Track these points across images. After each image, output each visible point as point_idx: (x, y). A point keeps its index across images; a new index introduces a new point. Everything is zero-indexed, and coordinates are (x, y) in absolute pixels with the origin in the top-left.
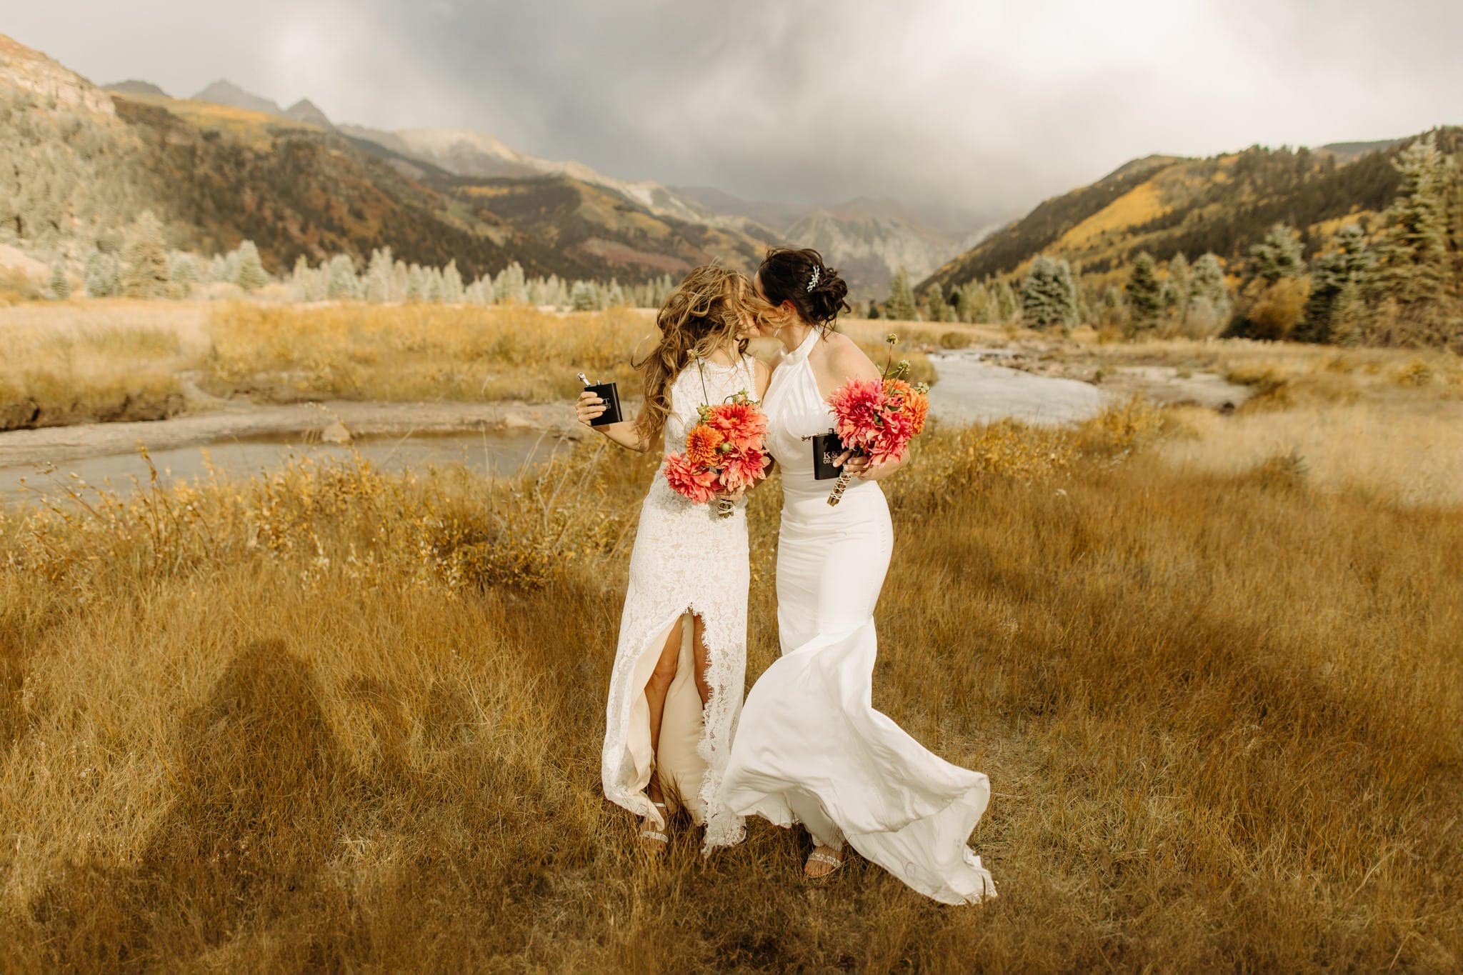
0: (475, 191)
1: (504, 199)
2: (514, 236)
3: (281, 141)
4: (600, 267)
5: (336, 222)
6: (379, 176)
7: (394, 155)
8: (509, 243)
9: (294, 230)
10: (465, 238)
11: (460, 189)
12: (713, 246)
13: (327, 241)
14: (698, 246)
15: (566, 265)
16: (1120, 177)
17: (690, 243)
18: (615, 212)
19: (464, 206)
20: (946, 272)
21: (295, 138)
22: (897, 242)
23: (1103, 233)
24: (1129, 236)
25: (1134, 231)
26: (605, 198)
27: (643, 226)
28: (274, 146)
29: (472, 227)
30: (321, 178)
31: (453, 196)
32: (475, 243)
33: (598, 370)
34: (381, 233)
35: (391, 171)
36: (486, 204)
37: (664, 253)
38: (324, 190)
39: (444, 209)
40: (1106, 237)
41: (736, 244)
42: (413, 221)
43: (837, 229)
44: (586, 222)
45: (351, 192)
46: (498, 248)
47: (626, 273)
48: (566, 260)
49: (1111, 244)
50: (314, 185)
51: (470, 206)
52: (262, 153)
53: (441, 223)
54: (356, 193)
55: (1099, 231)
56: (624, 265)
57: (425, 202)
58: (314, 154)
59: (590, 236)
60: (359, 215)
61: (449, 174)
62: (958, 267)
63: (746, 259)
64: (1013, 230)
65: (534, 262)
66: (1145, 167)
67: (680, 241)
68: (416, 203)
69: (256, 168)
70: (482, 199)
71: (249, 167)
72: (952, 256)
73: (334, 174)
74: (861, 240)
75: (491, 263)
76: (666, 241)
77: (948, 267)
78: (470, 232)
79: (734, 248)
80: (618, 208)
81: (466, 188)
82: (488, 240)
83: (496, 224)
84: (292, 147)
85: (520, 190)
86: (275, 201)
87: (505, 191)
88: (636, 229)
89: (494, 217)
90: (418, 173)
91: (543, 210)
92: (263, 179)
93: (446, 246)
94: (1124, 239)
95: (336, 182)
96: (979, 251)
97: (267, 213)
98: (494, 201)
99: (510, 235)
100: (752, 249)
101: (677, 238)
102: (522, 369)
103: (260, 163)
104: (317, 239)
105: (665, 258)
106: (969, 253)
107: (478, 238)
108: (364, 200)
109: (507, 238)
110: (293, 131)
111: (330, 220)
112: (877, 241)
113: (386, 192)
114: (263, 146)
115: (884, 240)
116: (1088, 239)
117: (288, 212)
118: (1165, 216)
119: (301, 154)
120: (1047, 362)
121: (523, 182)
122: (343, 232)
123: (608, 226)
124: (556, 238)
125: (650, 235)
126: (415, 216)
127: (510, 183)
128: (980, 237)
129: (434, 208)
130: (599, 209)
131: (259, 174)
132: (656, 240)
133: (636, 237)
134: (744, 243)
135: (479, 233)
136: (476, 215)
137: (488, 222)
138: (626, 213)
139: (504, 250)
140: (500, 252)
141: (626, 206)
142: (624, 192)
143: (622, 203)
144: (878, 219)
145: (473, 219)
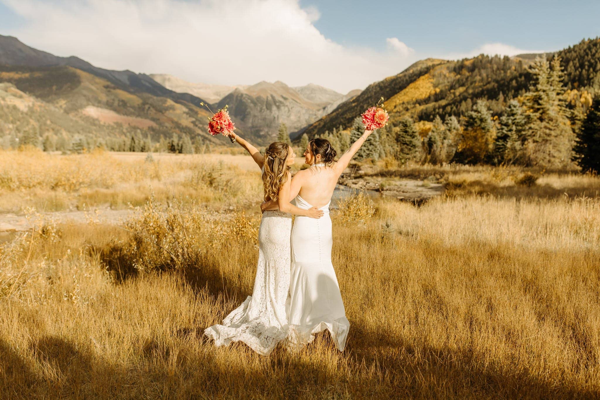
1: (27, 80)
2: (33, 105)
4: (95, 125)
8: (31, 110)
12: (171, 111)
14: (160, 111)
15: (71, 124)
16: (411, 71)
17: (156, 110)
18: (105, 89)
20: (316, 127)
22: (286, 109)
23: (403, 103)
24: (417, 105)
25: (420, 102)
26: (97, 80)
27: (124, 99)
32: (6, 110)
33: (69, 192)
37: (139, 116)
40: (404, 106)
46: (22, 113)
47: (113, 128)
48: (72, 120)
49: (407, 110)
55: (401, 102)
56: (112, 124)
59: (88, 105)
62: (322, 124)
64: (354, 101)
65: (48, 122)
66: (424, 66)
67: (149, 108)
72: (320, 117)
74: (264, 108)
75: (18, 123)
76: (139, 108)
77: (317, 124)
79: (184, 113)
80: (107, 87)
82: (15, 108)
83: (21, 97)
85: (37, 74)
87: (27, 75)
88: (119, 100)
89: (20, 93)
91: (54, 88)
94: (415, 107)
96: (334, 114)
99: (31, 104)
101: (147, 107)
102: (17, 192)
105: (139, 119)
106: (329, 115)
107: (8, 107)
109: (29, 106)
112: (274, 109)
115: (278, 107)
116: (395, 107)
118: (436, 94)
120: (357, 180)
124: (64, 106)
125: (128, 105)
127: (31, 70)
128: (335, 107)
130: (93, 88)
132: (133, 107)
133: (119, 105)
135: (9, 103)
136: (6, 91)
137: (15, 95)
138: (112, 90)
139: (27, 114)
140: (25, 115)
141: (113, 85)
142: (110, 76)
143: (109, 83)
144: (275, 95)
145: (4, 93)
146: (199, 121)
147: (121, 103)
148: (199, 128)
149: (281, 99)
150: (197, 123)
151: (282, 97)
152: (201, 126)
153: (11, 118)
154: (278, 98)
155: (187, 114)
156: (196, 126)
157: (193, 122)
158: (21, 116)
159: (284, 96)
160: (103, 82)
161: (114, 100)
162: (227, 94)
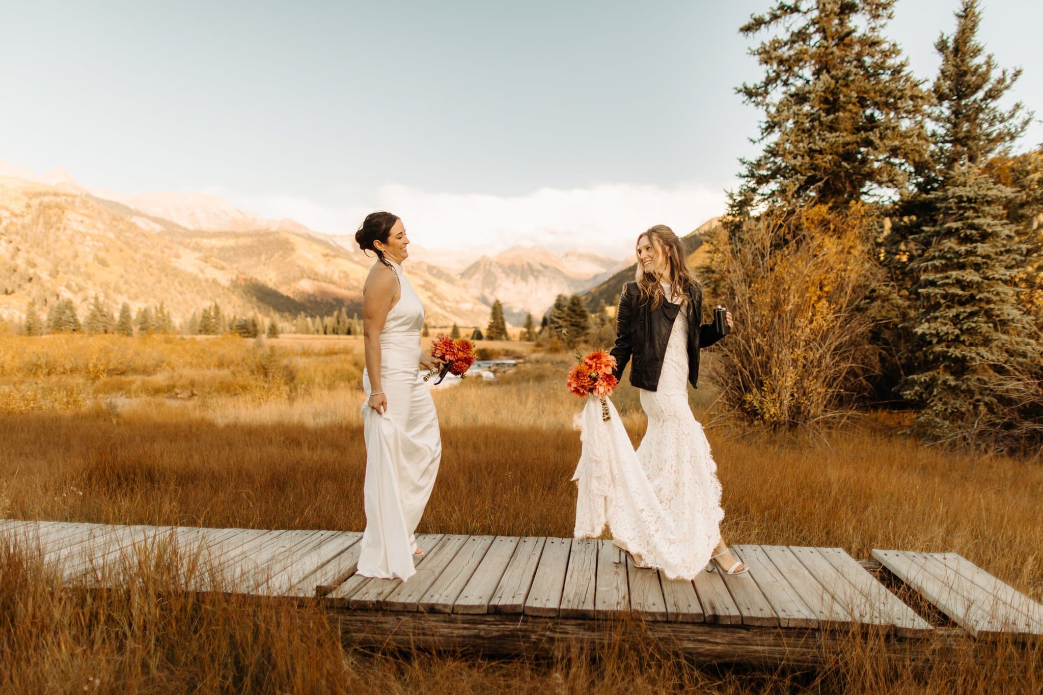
0: (205, 242)
1: (233, 248)
2: (237, 278)
3: (35, 202)
4: (310, 302)
5: (83, 269)
6: (122, 230)
7: (138, 214)
8: (235, 284)
9: (45, 276)
10: (195, 278)
11: (194, 240)
13: (73, 284)
15: (282, 301)
18: (322, 258)
19: (197, 254)
21: (46, 199)
22: (546, 280)
26: (315, 247)
27: (346, 269)
28: (28, 206)
29: (202, 271)
30: (69, 232)
31: (187, 246)
32: (204, 285)
34: (122, 276)
35: (133, 226)
36: (216, 252)
38: (72, 243)
39: (177, 256)
41: (422, 283)
42: (151, 266)
43: (500, 270)
44: (299, 267)
45: (96, 243)
46: (223, 288)
47: (332, 306)
48: (282, 296)
50: (63, 238)
51: (201, 254)
52: (18, 212)
53: (175, 269)
54: (101, 244)
56: (331, 301)
57: (162, 252)
58: (63, 212)
59: (303, 277)
60: (104, 263)
61: (185, 229)
62: (590, 298)
63: (430, 294)
68: (153, 253)
69: (12, 223)
70: (211, 249)
71: (4, 224)
73: (81, 228)
74: (519, 278)
78: (200, 276)
80: (326, 255)
81: (198, 240)
82: (215, 281)
83: (223, 268)
84: (44, 208)
85: (243, 241)
86: (28, 252)
87: (231, 242)
88: (340, 272)
89: (224, 264)
90: (158, 228)
91: (263, 257)
92: (17, 234)
93: (179, 288)
95: (84, 236)
96: (605, 286)
97: (20, 261)
98: (222, 249)
100: (434, 286)
103: (15, 220)
104: (65, 283)
106: (599, 287)
107: (207, 281)
108: (108, 251)
109: (232, 280)
110: (46, 194)
111: (78, 268)
112: (531, 279)
113: (128, 244)
114: (18, 207)
115: (536, 278)
117: (39, 260)
119: (52, 212)
121: (248, 235)
122: (89, 277)
123: (317, 270)
124: (274, 280)
125: (351, 276)
126: (152, 262)
127: (236, 235)
129: (170, 256)
130: (310, 256)
131: (13, 229)
132: (357, 280)
133: (340, 278)
134: (427, 282)
135: (208, 276)
136: (206, 262)
137: (216, 267)
138: (332, 259)
139: (229, 289)
140: (226, 291)
141: (332, 253)
142: (331, 242)
143: (329, 251)
144: (531, 262)
145: (203, 264)
146: (437, 296)
147: (342, 275)
148: (437, 304)
149: (540, 268)
150: (435, 298)
151: (542, 265)
152: (439, 302)
153: (210, 295)
154: (536, 266)
155: (423, 287)
156: (433, 302)
157: (430, 298)
158: (221, 291)
159: (544, 263)
160: (322, 250)
161: (333, 271)
162: (473, 262)
